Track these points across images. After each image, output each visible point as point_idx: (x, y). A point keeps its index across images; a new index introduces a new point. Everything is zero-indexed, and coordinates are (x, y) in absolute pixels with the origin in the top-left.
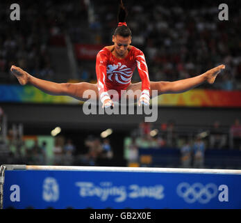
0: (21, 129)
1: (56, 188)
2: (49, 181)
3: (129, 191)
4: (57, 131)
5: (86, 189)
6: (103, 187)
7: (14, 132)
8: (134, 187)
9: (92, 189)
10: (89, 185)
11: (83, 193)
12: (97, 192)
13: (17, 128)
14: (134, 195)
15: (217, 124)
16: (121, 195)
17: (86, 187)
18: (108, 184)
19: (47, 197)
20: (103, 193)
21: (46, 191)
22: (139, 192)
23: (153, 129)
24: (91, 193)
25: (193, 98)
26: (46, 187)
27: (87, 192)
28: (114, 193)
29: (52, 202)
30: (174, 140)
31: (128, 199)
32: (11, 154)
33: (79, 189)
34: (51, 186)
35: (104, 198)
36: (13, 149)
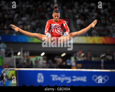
0: (28, 53)
1: (42, 77)
2: (39, 74)
3: (72, 79)
4: (43, 54)
5: (55, 78)
6: (62, 77)
7: (25, 54)
8: (74, 77)
9: (57, 77)
10: (56, 76)
11: (53, 79)
12: (59, 79)
13: (27, 53)
14: (74, 80)
15: (109, 51)
16: (69, 80)
17: (55, 77)
18: (64, 76)
19: (39, 81)
20: (62, 79)
21: (38, 78)
22: (76, 79)
23: (82, 53)
24: (57, 79)
25: (99, 40)
26: (38, 77)
27: (55, 79)
28: (66, 79)
29: (41, 83)
30: (91, 58)
31: (72, 82)
32: (24, 63)
33: (52, 77)
34: (40, 76)
35: (62, 81)
36: (25, 61)
